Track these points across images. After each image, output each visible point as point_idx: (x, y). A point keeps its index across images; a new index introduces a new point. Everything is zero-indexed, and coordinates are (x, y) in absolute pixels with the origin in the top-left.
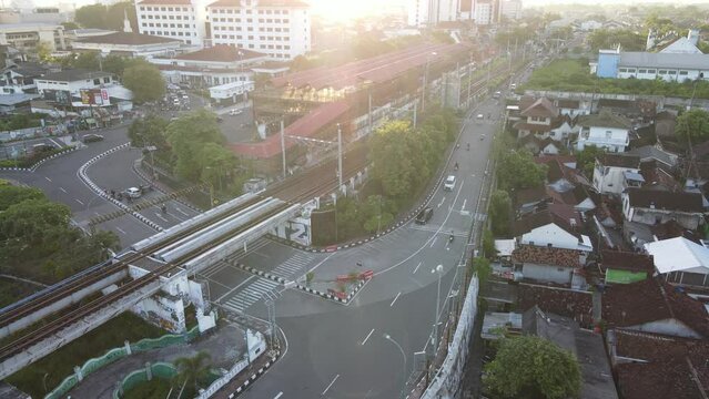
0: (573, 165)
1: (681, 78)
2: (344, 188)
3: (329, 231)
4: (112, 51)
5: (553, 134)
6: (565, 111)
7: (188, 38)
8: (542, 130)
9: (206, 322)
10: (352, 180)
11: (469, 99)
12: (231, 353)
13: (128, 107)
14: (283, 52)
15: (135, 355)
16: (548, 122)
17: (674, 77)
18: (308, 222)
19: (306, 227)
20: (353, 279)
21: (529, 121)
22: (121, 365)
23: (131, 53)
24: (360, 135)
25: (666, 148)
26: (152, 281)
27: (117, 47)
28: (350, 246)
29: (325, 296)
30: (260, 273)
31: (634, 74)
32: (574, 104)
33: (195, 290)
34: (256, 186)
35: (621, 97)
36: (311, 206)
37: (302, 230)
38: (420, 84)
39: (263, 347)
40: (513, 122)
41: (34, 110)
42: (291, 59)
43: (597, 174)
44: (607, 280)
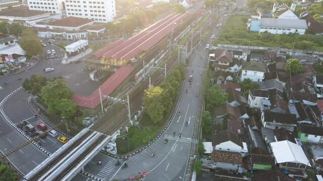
0: (239, 90)
1: (287, 32)
2: (132, 122)
4: (14, 21)
6: (236, 56)
7: (54, 10)
10: (135, 116)
14: (102, 18)
16: (228, 64)
17: (285, 31)
18: (115, 145)
19: (114, 148)
21: (220, 63)
23: (25, 21)
24: (140, 79)
25: (280, 79)
27: (17, 18)
28: (136, 153)
30: (92, 177)
31: (267, 30)
32: (240, 53)
35: (261, 48)
42: (106, 22)
43: (250, 97)
44: (254, 167)
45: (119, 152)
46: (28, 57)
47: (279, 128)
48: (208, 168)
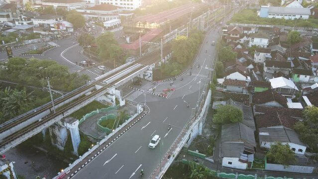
0: (247, 53)
1: (293, 18)
2: (163, 61)
3: (158, 75)
4: (58, 6)
5: (240, 41)
6: (246, 32)
8: (236, 39)
9: (122, 103)
10: (166, 57)
11: (208, 27)
12: (132, 112)
13: (72, 30)
14: (130, 6)
15: (100, 113)
16: (238, 36)
17: (290, 17)
18: (151, 72)
19: (151, 74)
20: (169, 91)
21: (231, 36)
22: (96, 116)
23: (67, 7)
24: (166, 41)
25: (282, 46)
26: (105, 89)
27: (60, 5)
28: (166, 81)
29: (160, 96)
30: (136, 89)
31: (274, 16)
32: (249, 29)
33: (118, 93)
34: (131, 60)
35: (268, 26)
36: (152, 67)
37: (149, 75)
38: (188, 21)
39: (142, 109)
40: (225, 36)
41: (34, 32)
42: (133, 9)
43: (255, 55)
44: (255, 91)
45: (154, 80)
46: (75, 28)
47: (277, 72)
48: (220, 91)
